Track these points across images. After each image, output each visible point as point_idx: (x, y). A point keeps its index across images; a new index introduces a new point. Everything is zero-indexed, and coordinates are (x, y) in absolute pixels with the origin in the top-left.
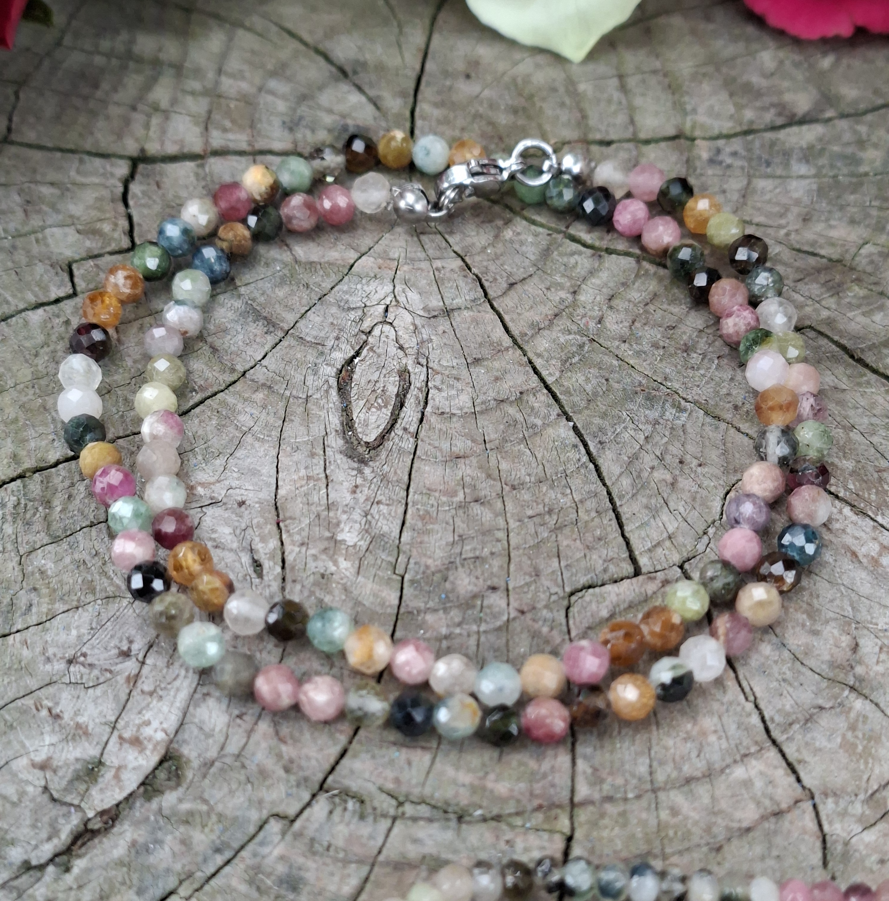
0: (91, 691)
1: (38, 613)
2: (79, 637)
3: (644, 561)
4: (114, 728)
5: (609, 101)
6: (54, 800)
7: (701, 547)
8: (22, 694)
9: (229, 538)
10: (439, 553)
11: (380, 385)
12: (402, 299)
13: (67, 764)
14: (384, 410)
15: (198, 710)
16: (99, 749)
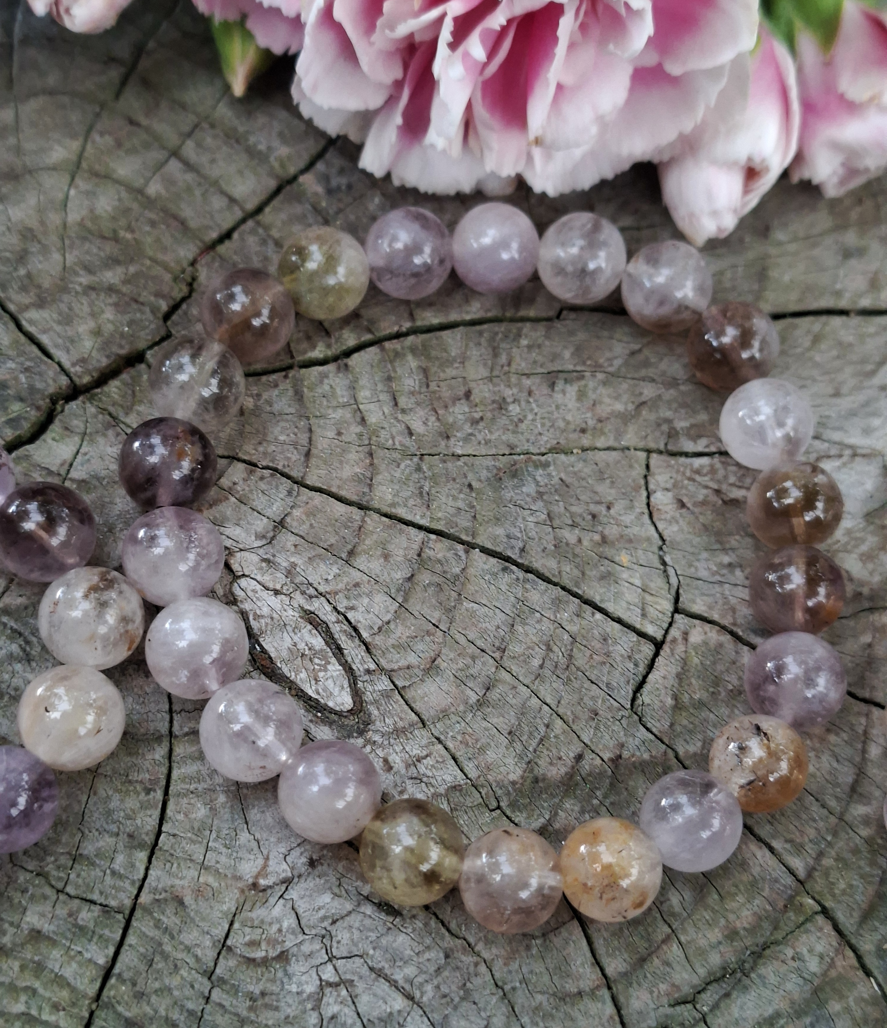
5: (189, 189)
7: (674, 581)
11: (302, 646)
14: (329, 667)
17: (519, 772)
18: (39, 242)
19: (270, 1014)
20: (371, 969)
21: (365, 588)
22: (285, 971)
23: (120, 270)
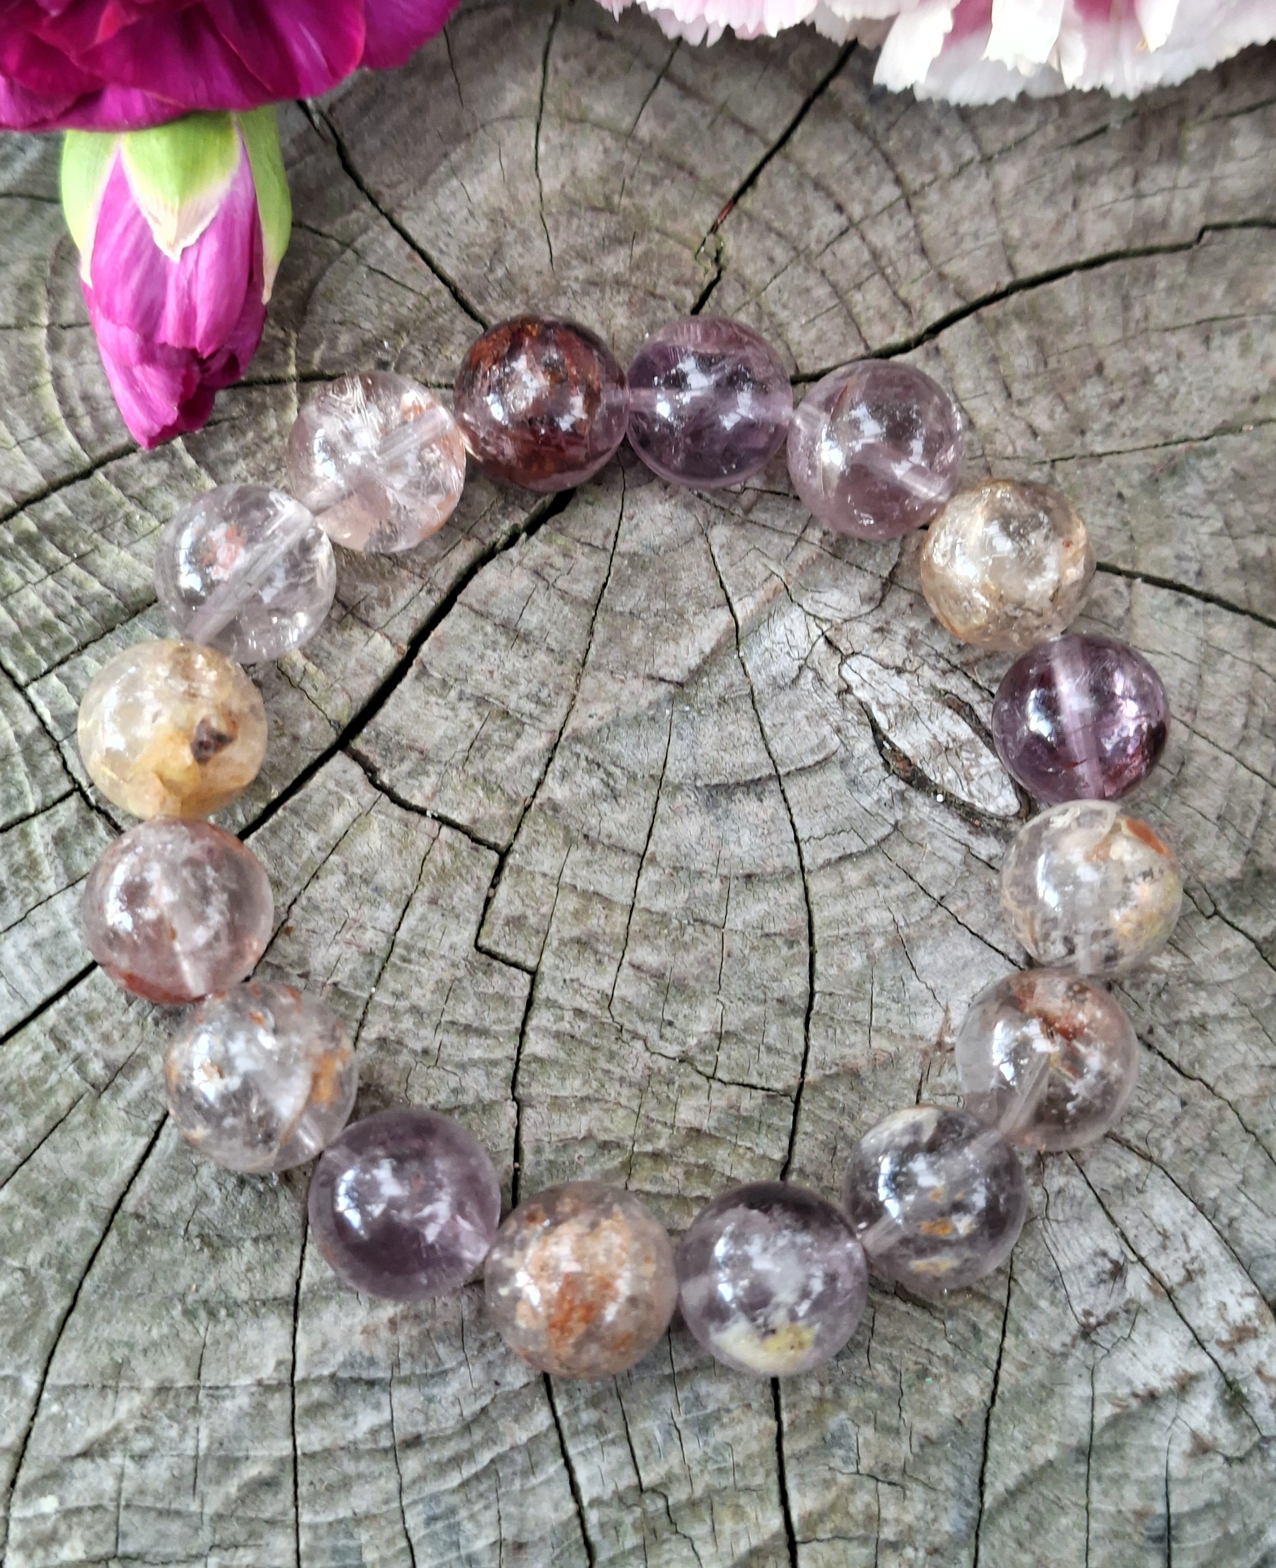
0: (1134, 1336)
2: (1052, 1303)
4: (1201, 1344)
8: (1089, 1410)
11: (943, 738)
13: (1212, 1420)
14: (983, 761)
15: (1244, 1243)
16: (1216, 1375)
17: (1238, 866)
18: (513, 227)
23: (623, 252)
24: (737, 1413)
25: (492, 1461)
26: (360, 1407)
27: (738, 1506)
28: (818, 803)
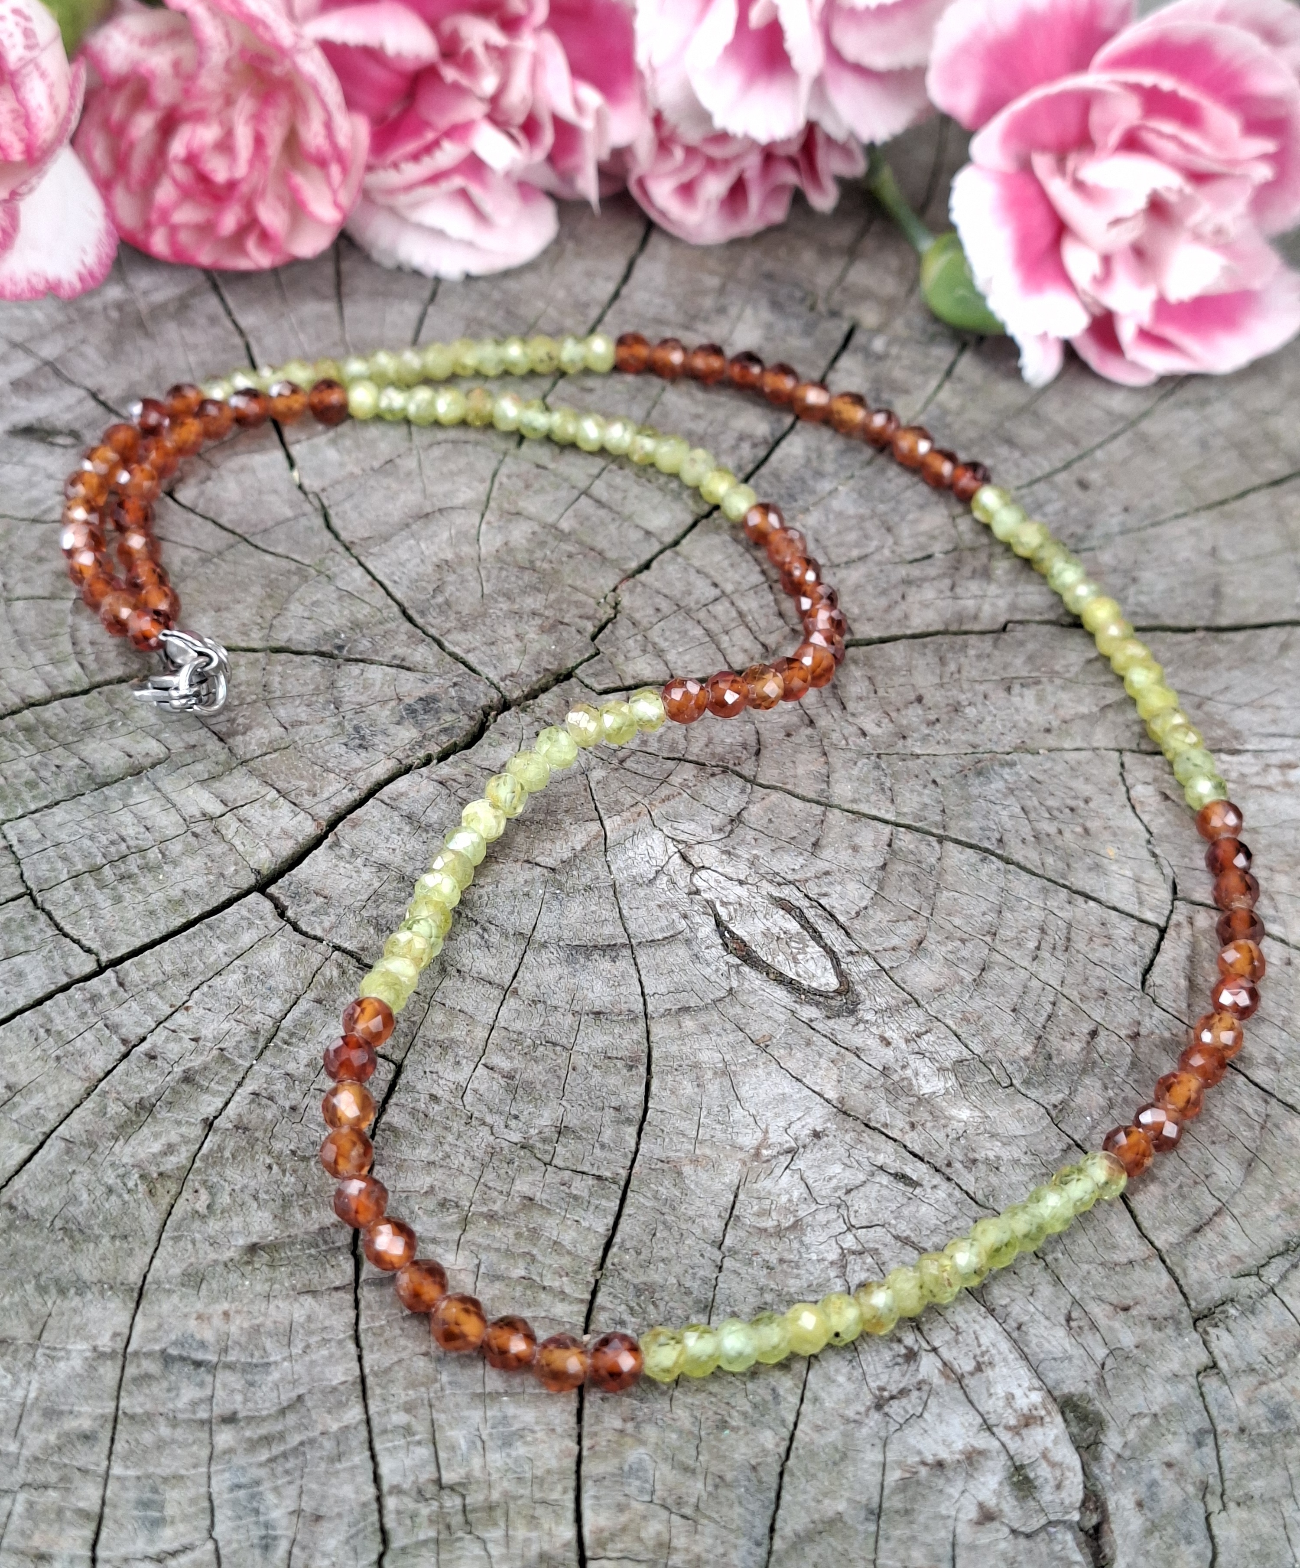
0: (926, 1415)
1: (790, 1391)
2: (849, 1379)
3: (1150, 916)
4: (989, 1428)
5: (602, 523)
6: (1028, 1536)
7: (1167, 871)
8: (879, 1475)
9: (848, 1173)
10: (1018, 1038)
11: (775, 930)
12: (684, 837)
13: (998, 1494)
14: (809, 950)
15: (1033, 1345)
16: (1003, 1457)
17: (1030, 1048)
18: (454, 572)
19: (791, 1282)
20: (897, 1237)
21: (838, 877)
22: (802, 1242)
23: (541, 597)
24: (540, 1435)
25: (302, 1444)
26: (184, 1384)
27: (533, 1517)
28: (664, 968)
